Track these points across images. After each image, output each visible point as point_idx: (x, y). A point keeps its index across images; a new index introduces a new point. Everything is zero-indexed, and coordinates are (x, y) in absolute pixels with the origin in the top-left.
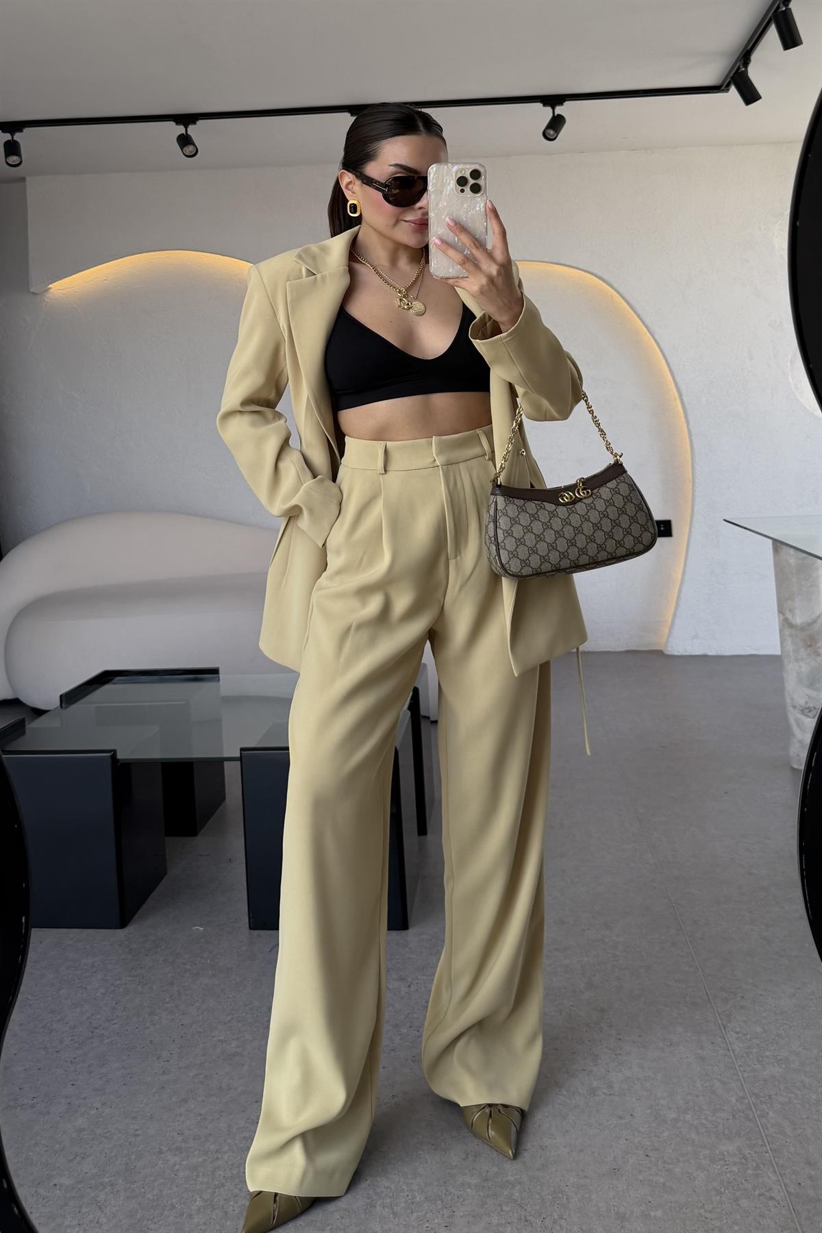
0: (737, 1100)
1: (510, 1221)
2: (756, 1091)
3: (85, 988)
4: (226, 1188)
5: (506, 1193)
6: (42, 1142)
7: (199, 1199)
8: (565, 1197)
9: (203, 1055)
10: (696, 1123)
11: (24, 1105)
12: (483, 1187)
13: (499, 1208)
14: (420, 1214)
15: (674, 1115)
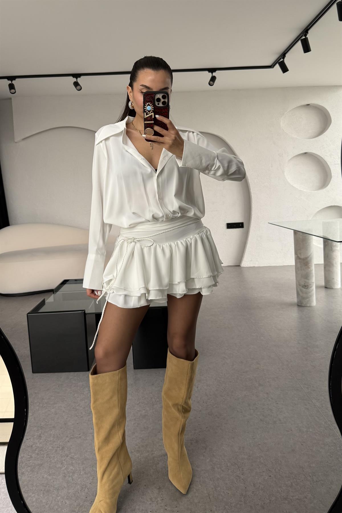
0: (325, 423)
1: (263, 471)
2: (330, 420)
3: (83, 394)
4: (160, 464)
5: (258, 461)
6: (88, 450)
7: (152, 469)
8: (279, 461)
9: (134, 416)
10: (314, 432)
11: (76, 437)
12: (250, 459)
13: (258, 466)
14: (231, 470)
15: (305, 430)
